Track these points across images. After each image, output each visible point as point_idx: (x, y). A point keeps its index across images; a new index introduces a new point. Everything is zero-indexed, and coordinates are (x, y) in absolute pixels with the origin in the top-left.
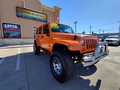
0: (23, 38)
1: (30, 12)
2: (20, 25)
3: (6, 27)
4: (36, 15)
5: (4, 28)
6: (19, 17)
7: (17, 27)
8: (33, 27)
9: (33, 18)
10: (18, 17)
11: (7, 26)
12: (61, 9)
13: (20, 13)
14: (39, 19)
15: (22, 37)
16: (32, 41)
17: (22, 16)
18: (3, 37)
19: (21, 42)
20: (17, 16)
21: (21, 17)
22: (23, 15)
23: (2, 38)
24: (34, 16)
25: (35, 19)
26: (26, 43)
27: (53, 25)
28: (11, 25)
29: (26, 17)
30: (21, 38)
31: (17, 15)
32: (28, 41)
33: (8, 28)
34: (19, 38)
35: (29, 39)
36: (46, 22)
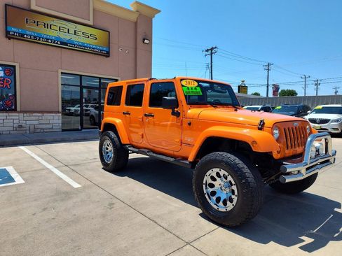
0: (21, 112)
1: (52, 23)
2: (14, 67)
4: (72, 31)
6: (14, 38)
7: (4, 73)
8: (60, 71)
9: (62, 43)
10: (9, 38)
12: (159, 11)
13: (14, 27)
14: (82, 45)
15: (18, 109)
16: (55, 121)
17: (22, 35)
19: (15, 125)
20: (6, 37)
21: (21, 38)
22: (27, 32)
24: (65, 37)
25: (66, 44)
26: (32, 127)
27: (188, 86)
29: (36, 40)
30: (15, 110)
31: (7, 33)
32: (41, 122)
34: (9, 110)
35: (45, 114)
36: (107, 55)
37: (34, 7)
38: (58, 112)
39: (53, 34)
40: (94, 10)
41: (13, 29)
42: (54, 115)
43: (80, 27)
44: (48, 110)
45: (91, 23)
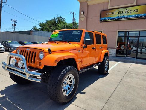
1: (116, 11)
8: (118, 31)
10: (101, 22)
14: (129, 17)
16: (113, 52)
21: (104, 21)
22: (106, 18)
25: (121, 18)
29: (109, 20)
38: (115, 48)
39: (115, 16)
41: (102, 19)
42: (113, 49)
44: (111, 47)
45: (135, 4)
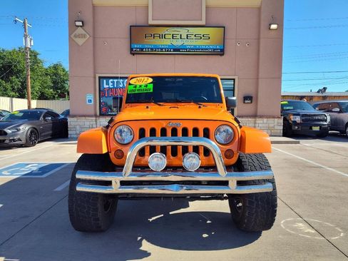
1: (166, 33)
3: (106, 86)
4: (184, 36)
5: (102, 89)
6: (137, 54)
9: (175, 50)
10: (134, 54)
11: (107, 84)
13: (137, 43)
17: (142, 49)
18: (98, 113)
20: (131, 54)
21: (141, 52)
23: (96, 116)
24: (177, 43)
25: (178, 50)
28: (115, 81)
31: (132, 49)
33: (109, 88)
36: (221, 52)
37: (151, 22)
39: (166, 43)
40: (207, 8)
41: (136, 46)
43: (192, 30)
45: (203, 23)
